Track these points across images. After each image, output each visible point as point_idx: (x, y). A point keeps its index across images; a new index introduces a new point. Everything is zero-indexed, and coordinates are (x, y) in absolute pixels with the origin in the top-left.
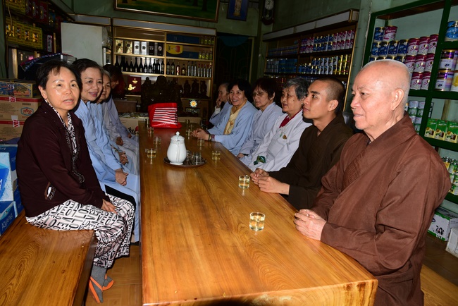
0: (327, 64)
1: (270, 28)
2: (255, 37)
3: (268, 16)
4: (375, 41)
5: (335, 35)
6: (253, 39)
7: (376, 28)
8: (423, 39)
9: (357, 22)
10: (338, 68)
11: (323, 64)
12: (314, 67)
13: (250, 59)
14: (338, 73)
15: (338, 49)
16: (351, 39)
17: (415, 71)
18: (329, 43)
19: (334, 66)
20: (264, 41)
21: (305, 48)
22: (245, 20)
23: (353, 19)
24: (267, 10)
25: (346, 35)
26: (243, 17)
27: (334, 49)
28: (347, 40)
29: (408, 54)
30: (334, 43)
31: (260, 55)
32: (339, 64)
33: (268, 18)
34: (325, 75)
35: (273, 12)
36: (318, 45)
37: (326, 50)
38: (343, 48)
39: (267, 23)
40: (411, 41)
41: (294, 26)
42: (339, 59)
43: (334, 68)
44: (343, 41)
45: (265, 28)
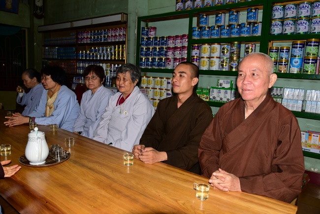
0: (105, 51)
1: (42, 22)
2: (28, 28)
3: (39, 11)
4: (143, 36)
5: (108, 30)
6: (26, 30)
7: (142, 28)
8: (177, 37)
9: (127, 22)
10: (115, 55)
11: (101, 52)
12: (93, 54)
13: (25, 47)
14: (115, 58)
15: (113, 41)
16: (123, 34)
17: (175, 57)
18: (104, 37)
19: (111, 53)
20: (39, 32)
21: (82, 39)
22: (17, 14)
23: (124, 20)
24: (37, 7)
25: (118, 31)
26: (14, 10)
27: (110, 41)
28: (119, 35)
29: (169, 46)
30: (108, 36)
31: (35, 44)
32: (115, 52)
33: (39, 13)
34: (104, 60)
35: (43, 8)
36: (94, 37)
37: (103, 41)
38: (117, 40)
39: (39, 17)
40: (169, 37)
41: (71, 22)
42: (115, 48)
43: (112, 55)
44: (116, 35)
45: (37, 22)
